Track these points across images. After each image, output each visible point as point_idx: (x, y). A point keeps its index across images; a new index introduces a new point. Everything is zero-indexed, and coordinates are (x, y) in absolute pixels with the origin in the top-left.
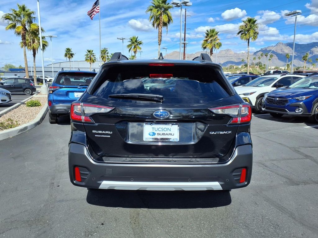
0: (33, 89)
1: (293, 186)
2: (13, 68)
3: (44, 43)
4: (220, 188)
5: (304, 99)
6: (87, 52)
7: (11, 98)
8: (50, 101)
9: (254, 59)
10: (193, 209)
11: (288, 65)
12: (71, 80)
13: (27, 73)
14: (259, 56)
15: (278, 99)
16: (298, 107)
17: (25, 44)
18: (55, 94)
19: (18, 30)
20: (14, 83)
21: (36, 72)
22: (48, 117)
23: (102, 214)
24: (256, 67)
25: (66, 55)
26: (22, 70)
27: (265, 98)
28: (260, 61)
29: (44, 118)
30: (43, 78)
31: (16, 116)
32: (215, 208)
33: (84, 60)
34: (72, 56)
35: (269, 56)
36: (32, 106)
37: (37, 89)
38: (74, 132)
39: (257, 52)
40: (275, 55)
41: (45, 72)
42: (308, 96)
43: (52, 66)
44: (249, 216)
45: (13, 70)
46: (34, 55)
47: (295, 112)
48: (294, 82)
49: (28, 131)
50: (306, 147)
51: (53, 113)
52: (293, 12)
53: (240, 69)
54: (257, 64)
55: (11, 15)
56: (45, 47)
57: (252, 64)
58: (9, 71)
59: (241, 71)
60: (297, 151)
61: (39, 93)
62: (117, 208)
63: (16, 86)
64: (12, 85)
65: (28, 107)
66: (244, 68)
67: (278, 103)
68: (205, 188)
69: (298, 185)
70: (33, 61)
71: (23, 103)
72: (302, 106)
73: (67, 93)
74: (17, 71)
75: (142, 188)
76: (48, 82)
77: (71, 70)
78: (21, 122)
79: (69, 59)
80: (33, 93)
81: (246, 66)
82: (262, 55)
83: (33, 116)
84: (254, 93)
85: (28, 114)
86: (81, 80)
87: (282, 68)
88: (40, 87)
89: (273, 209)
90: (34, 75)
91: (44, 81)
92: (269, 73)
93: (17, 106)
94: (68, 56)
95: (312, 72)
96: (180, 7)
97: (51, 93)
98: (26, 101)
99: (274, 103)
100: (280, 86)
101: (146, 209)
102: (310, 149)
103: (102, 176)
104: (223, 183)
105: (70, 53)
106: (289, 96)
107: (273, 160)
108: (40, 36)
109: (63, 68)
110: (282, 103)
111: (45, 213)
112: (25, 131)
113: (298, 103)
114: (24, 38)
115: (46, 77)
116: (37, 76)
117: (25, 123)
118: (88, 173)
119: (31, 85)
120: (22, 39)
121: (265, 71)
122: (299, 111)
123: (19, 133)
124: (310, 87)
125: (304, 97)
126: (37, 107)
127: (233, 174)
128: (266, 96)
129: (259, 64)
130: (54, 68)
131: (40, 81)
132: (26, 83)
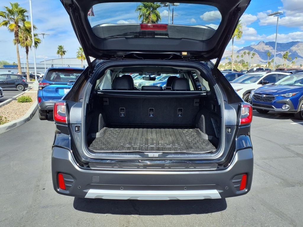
0: (26, 85)
1: (289, 188)
2: (7, 64)
3: (37, 40)
4: (219, 197)
5: (291, 96)
6: (79, 49)
7: (2, 94)
8: (40, 97)
9: (238, 56)
10: (187, 215)
11: (269, 63)
12: (61, 77)
13: (19, 70)
14: (242, 54)
15: (264, 96)
16: (285, 103)
17: (18, 41)
18: (45, 91)
19: (11, 27)
20: (7, 79)
21: (29, 68)
22: (38, 114)
23: (89, 222)
24: (239, 65)
25: (58, 53)
26: (15, 66)
27: (252, 95)
28: (243, 59)
29: (35, 114)
30: (36, 74)
31: (6, 112)
32: (211, 213)
33: (76, 57)
34: (64, 54)
35: (251, 54)
36: (23, 102)
37: (29, 85)
38: (57, 135)
39: (240, 50)
40: (257, 54)
41: (37, 68)
42: (294, 93)
43: (45, 63)
44: (248, 223)
45: (7, 66)
46: (27, 51)
47: (282, 108)
48: (279, 80)
49: (17, 127)
50: (296, 145)
51: (42, 109)
52: (275, 12)
53: (224, 66)
54: (240, 62)
55: (4, 12)
56: (38, 44)
57: (236, 62)
58: (3, 68)
59: (224, 68)
60: (287, 148)
61: (32, 89)
62: (105, 215)
63: (8, 82)
64: (5, 81)
65: (19, 103)
66: (228, 66)
67: (265, 100)
68: (202, 197)
69: (294, 186)
70: (26, 58)
71: (15, 99)
72: (289, 103)
73: (57, 90)
74: (11, 68)
75: (133, 197)
76: (41, 78)
77: (63, 67)
78: (10, 119)
79: (61, 56)
80: (26, 89)
81: (230, 63)
82: (245, 53)
83: (23, 112)
84: (241, 89)
85: (18, 110)
86: (71, 77)
87: (263, 65)
88: (32, 83)
89: (271, 215)
90: (27, 72)
91: (36, 77)
92: (252, 71)
93: (8, 102)
94: (60, 53)
95: (295, 70)
96: (168, 7)
97: (41, 90)
98: (18, 97)
99: (261, 100)
100: (265, 83)
101: (137, 216)
102: (299, 146)
103: (89, 185)
104: (221, 191)
105: (63, 50)
106: (276, 93)
107: (265, 159)
108: (32, 33)
109: (52, 65)
110: (268, 99)
111: (28, 221)
112: (13, 128)
113: (285, 100)
114: (17, 35)
115: (39, 74)
116: (30, 72)
117: (15, 119)
118: (73, 180)
119: (24, 81)
120: (15, 37)
121: (248, 68)
122: (286, 108)
123: (8, 130)
124: (295, 85)
125: (290, 94)
126: (28, 103)
127: (233, 181)
128: (253, 93)
129: (242, 62)
130: (47, 64)
131: (32, 77)
132: (18, 79)
